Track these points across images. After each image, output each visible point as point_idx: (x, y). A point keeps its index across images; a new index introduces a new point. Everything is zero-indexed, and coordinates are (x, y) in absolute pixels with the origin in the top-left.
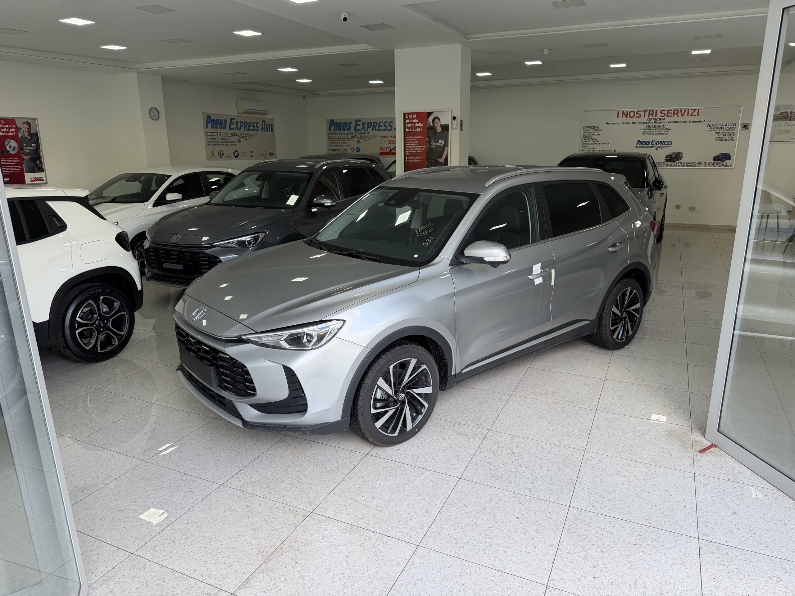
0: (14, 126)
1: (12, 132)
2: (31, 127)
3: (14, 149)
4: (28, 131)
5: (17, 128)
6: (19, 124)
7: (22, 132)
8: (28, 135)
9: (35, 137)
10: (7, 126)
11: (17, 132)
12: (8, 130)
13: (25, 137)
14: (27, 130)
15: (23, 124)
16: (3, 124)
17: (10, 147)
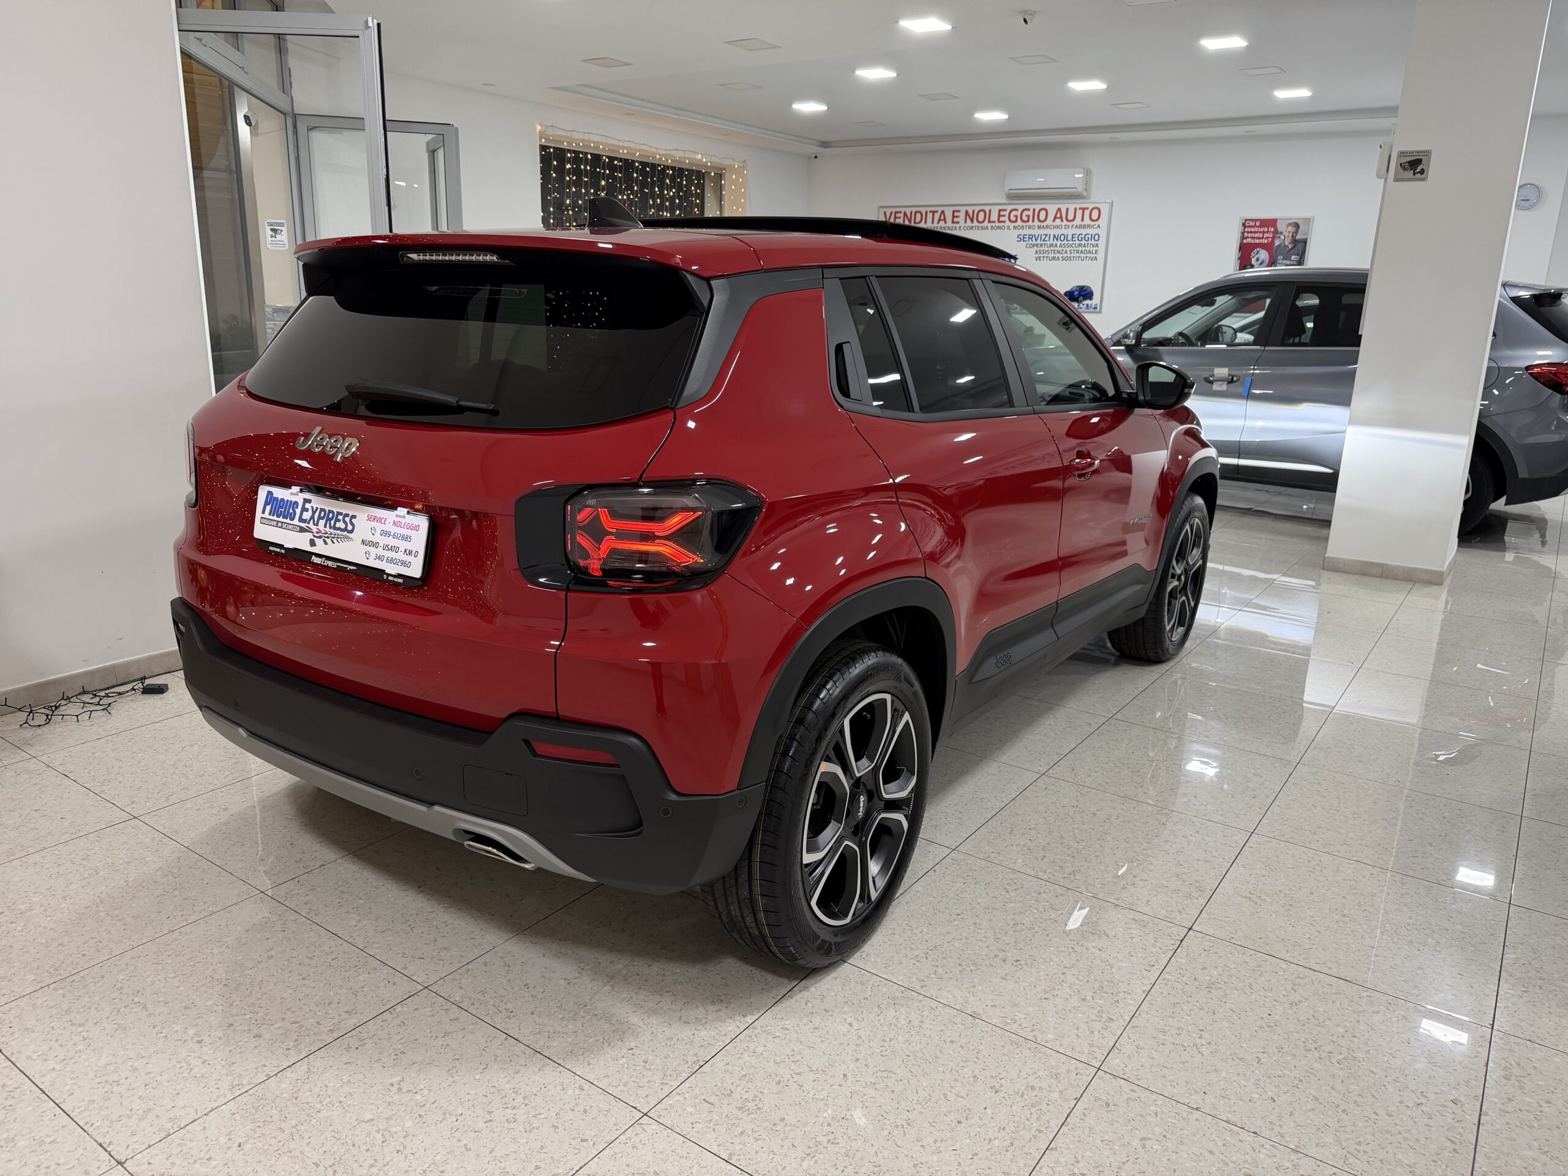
0: (1272, 229)
1: (1267, 238)
2: (1300, 230)
3: (1261, 264)
4: (1293, 236)
5: (1276, 232)
6: (1281, 227)
7: (1283, 237)
8: (1290, 243)
9: (1300, 246)
10: (1262, 229)
11: (1273, 238)
12: (1261, 235)
13: (1285, 246)
14: (1291, 235)
15: (1287, 227)
16: (1258, 227)
17: (1258, 259)
